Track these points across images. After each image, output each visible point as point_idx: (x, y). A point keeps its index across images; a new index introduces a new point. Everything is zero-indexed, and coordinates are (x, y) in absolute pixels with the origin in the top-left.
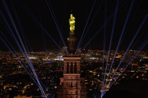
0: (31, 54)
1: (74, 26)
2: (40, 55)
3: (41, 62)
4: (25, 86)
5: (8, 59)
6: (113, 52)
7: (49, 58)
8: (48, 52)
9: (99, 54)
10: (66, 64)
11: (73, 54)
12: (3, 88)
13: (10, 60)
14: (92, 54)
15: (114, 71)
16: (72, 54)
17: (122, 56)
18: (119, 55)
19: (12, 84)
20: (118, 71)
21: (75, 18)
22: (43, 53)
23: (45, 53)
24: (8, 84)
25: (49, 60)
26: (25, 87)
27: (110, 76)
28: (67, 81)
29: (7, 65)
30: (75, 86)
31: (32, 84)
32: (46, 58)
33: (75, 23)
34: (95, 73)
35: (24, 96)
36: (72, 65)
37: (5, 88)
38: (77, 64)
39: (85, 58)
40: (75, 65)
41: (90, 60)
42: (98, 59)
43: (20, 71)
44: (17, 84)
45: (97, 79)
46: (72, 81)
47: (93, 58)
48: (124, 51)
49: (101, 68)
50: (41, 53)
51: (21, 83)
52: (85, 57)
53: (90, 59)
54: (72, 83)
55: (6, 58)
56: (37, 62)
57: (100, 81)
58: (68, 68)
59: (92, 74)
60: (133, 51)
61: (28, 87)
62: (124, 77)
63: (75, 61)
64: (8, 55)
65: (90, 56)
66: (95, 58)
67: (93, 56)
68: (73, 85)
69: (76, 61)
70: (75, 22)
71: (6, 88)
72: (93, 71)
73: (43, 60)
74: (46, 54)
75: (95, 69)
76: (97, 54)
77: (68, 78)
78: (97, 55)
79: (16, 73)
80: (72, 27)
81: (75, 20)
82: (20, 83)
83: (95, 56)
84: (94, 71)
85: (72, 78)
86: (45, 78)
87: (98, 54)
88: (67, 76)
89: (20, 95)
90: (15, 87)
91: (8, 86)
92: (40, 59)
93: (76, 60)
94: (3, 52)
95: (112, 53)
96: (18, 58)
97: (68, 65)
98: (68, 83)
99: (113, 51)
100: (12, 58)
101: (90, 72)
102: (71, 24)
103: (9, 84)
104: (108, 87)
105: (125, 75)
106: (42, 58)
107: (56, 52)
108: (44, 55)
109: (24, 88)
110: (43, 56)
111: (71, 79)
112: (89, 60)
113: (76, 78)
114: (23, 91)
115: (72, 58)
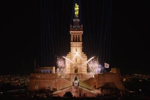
1: (78, 11)
28: (73, 47)
36: (76, 37)
38: (80, 36)
40: (79, 37)
58: (74, 38)
60: (138, 75)
81: (79, 7)
88: (73, 44)
93: (79, 33)
97: (74, 37)
111: (76, 46)
113: (79, 45)
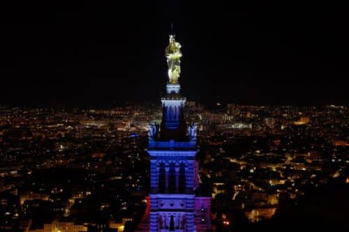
0: (89, 115)
1: (178, 67)
2: (111, 118)
3: (114, 136)
4: (71, 198)
5: (35, 128)
6: (287, 109)
7: (132, 126)
8: (130, 111)
9: (253, 115)
10: (158, 168)
11: (175, 141)
12: (19, 201)
13: (40, 131)
14: (238, 116)
15: (290, 159)
16: (172, 142)
17: (310, 120)
18: (302, 119)
19: (41, 192)
20: (300, 160)
21: (180, 46)
22: (120, 113)
23: (122, 112)
24: (32, 193)
25: (133, 129)
26: (70, 201)
27: (279, 171)
28: (161, 213)
29: (32, 142)
30: (180, 226)
31: (89, 193)
32: (125, 125)
33: (181, 58)
34: (244, 165)
35: (69, 224)
37: (22, 202)
38: (186, 169)
39: (220, 126)
41: (232, 129)
42: (251, 126)
43: (62, 158)
44: (53, 192)
45: (246, 181)
46: (172, 213)
47: (240, 126)
48: (315, 108)
49: (259, 152)
50: (113, 112)
51: (61, 190)
52: (219, 124)
53: (233, 126)
54: (172, 217)
55: (31, 123)
56: (104, 136)
57: (255, 187)
58: (163, 177)
59: (236, 166)
60: (338, 107)
61: (80, 199)
62: (314, 176)
63: (180, 162)
64: (35, 118)
65: (233, 120)
66: (245, 126)
67: (238, 120)
68: (176, 225)
69: (184, 162)
70: (180, 55)
71: (26, 202)
72: (238, 160)
73: (119, 129)
74: (126, 115)
75: (245, 154)
76: (248, 115)
77: (162, 205)
78: (250, 118)
79: (52, 163)
80: (173, 70)
82: (59, 189)
83: (243, 120)
84: (241, 160)
85: (172, 205)
86: (120, 178)
87: (250, 115)
88: (159, 200)
89: (59, 221)
90: (47, 199)
91: (30, 196)
92: (112, 127)
93: (182, 158)
94: (23, 110)
95: (287, 113)
96: (59, 125)
97: (162, 171)
98: (163, 219)
99: (288, 107)
100: (43, 124)
101: (232, 161)
102: (170, 62)
103: (34, 193)
104: (274, 201)
105: (318, 169)
106: (116, 126)
107: (149, 111)
108: (121, 118)
109: (69, 203)
110: (119, 121)
111: (171, 208)
112: (229, 130)
113: (182, 205)
114: (67, 211)
115: (173, 152)
